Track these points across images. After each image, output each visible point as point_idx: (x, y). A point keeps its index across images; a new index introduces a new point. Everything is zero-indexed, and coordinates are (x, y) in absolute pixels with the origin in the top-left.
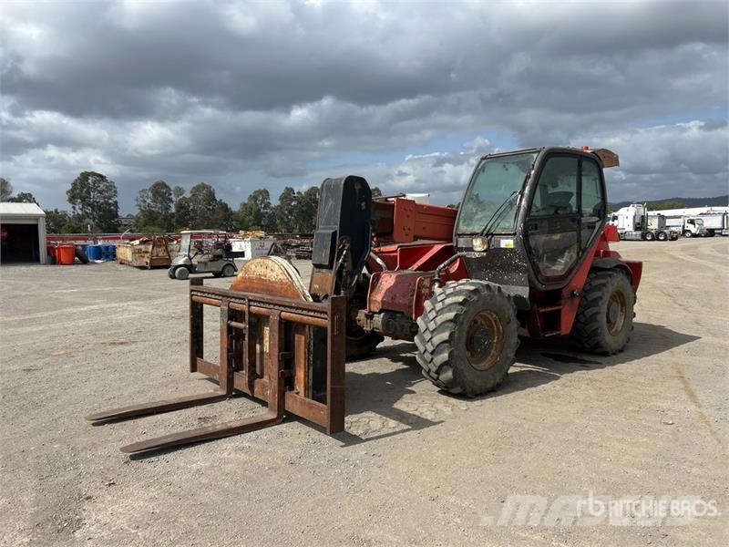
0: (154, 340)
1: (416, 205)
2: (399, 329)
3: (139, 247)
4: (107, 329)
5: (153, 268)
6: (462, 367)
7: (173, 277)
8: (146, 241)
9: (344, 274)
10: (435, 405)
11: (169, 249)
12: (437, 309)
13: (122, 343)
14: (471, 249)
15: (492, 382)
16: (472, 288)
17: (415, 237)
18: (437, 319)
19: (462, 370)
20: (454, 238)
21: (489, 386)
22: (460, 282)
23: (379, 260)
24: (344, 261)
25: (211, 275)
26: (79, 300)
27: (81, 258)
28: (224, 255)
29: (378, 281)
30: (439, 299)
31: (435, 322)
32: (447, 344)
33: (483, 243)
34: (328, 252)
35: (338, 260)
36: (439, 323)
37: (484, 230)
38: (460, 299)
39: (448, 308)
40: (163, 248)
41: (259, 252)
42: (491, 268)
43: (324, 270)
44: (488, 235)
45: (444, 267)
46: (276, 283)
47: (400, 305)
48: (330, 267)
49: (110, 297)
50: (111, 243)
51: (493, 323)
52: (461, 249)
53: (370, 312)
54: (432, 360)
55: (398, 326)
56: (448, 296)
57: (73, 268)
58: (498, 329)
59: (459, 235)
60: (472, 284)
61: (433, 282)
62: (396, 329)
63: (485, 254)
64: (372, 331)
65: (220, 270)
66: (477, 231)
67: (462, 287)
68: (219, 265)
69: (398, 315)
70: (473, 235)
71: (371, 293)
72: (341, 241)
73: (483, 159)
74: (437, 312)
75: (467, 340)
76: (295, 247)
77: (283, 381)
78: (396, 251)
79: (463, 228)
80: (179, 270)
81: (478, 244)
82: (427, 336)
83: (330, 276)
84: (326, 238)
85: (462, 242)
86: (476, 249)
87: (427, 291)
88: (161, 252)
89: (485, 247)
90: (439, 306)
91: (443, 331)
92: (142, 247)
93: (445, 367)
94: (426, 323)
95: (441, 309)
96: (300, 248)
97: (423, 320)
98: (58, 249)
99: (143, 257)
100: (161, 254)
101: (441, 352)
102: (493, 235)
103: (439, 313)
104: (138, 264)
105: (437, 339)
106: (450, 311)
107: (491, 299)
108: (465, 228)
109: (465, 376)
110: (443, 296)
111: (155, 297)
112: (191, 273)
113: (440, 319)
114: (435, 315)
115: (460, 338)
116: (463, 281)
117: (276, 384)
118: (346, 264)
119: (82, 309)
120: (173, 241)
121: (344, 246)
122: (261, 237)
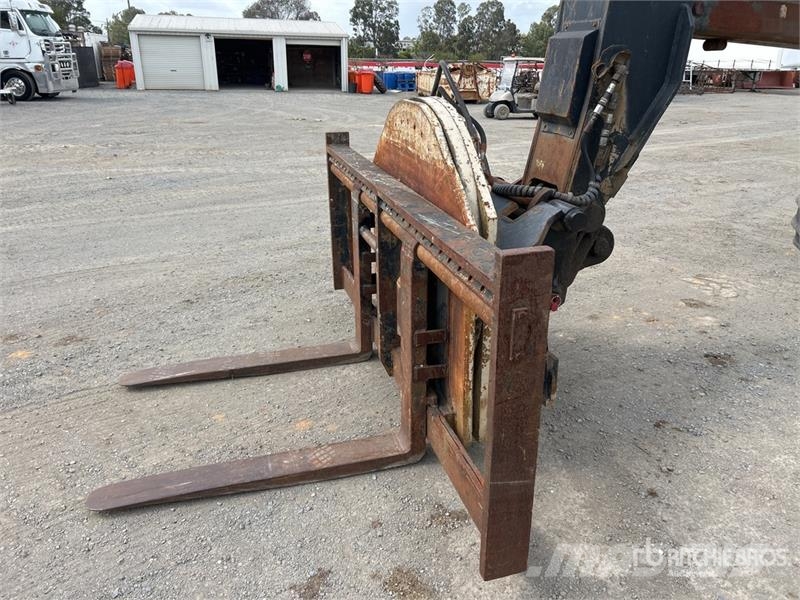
7: (492, 116)
8: (454, 70)
9: (603, 141)
11: (478, 80)
24: (606, 109)
25: (531, 115)
27: (379, 86)
34: (571, 86)
35: (592, 106)
40: (472, 78)
43: (559, 130)
46: (428, 165)
48: (573, 121)
72: (606, 57)
77: (424, 386)
80: (498, 107)
83: (569, 142)
84: (571, 52)
88: (467, 83)
98: (359, 75)
100: (468, 86)
117: (409, 390)
118: (610, 118)
120: (482, 69)
121: (612, 71)
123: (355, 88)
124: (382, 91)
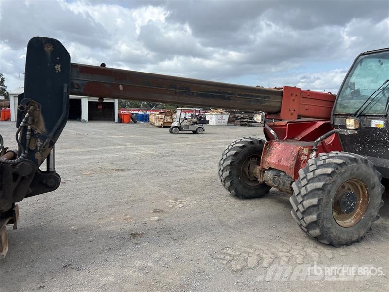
0: (140, 170)
1: (301, 91)
2: (282, 184)
3: (158, 116)
4: (121, 160)
5: (164, 127)
6: (329, 226)
7: (171, 132)
8: (162, 113)
10: (306, 249)
11: (173, 118)
12: (309, 178)
13: (122, 170)
14: (344, 127)
15: (357, 236)
16: (340, 161)
17: (298, 116)
18: (308, 186)
19: (329, 228)
20: (332, 118)
21: (354, 239)
22: (330, 155)
23: (272, 132)
25: (191, 132)
26: (119, 142)
27: (134, 119)
28: (198, 122)
29: (269, 147)
30: (311, 169)
31: (306, 189)
32: (316, 208)
33: (356, 123)
36: (309, 190)
37: (358, 112)
38: (329, 171)
39: (318, 178)
40: (170, 117)
41: (220, 121)
42: (361, 143)
44: (360, 115)
45: (321, 140)
47: (283, 166)
49: (135, 142)
50: (148, 113)
51: (360, 188)
52: (337, 127)
53: (262, 168)
54: (302, 218)
55: (281, 182)
56: (318, 167)
57: (128, 125)
58: (364, 193)
59: (336, 115)
60: (340, 157)
61: (311, 151)
62: (279, 184)
63: (356, 132)
64: (264, 182)
65: (196, 130)
66: (351, 113)
67: (331, 159)
68: (195, 127)
69: (282, 174)
70: (348, 116)
71: (264, 154)
73: (361, 55)
74: (308, 181)
75: (334, 203)
76: (240, 119)
78: (286, 125)
79: (339, 110)
80: (174, 129)
81: (351, 123)
82: (300, 199)
85: (338, 121)
86: (348, 128)
87: (306, 158)
88: (168, 119)
89: (358, 126)
90: (310, 175)
91: (313, 197)
92: (160, 116)
93: (314, 225)
94: (300, 188)
95: (312, 179)
96: (243, 120)
97: (297, 185)
98: (123, 115)
99: (160, 121)
100: (169, 120)
101: (310, 214)
102: (365, 116)
103: (310, 181)
104: (157, 125)
105: (308, 203)
106: (319, 180)
107: (358, 170)
108: (341, 110)
109: (332, 233)
110: (314, 167)
111: (156, 143)
112: (180, 131)
113: (311, 187)
114: (306, 182)
115: (327, 203)
116: (333, 154)
119: (117, 147)
120: (175, 113)
122: (222, 113)
123: (121, 121)
124: (135, 122)
